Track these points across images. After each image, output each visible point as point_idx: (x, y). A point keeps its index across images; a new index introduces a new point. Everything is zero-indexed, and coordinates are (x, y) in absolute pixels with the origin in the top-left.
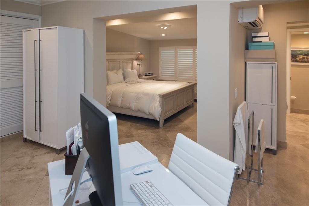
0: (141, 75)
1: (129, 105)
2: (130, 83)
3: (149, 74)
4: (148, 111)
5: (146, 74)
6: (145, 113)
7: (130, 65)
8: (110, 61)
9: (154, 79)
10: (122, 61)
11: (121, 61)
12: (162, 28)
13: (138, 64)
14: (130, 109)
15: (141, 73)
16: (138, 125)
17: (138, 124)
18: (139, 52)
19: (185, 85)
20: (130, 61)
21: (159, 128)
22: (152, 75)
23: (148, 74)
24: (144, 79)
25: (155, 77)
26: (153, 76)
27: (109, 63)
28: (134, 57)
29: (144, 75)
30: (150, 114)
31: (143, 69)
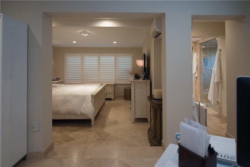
1: (57, 109)
3: (56, 78)
4: (80, 112)
5: (54, 79)
6: (76, 115)
12: (83, 34)
14: (57, 113)
16: (69, 128)
17: (67, 127)
21: (91, 127)
22: (59, 80)
24: (54, 83)
30: (82, 114)
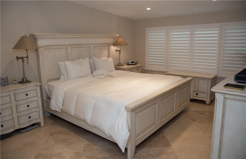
0: (121, 64)
2: (98, 77)
5: (128, 62)
7: (106, 52)
8: (73, 46)
9: (138, 69)
10: (94, 47)
11: (92, 46)
13: (116, 51)
15: (122, 62)
18: (118, 35)
19: (178, 81)
20: (106, 46)
22: (136, 64)
23: (130, 63)
24: (124, 69)
25: (139, 67)
26: (138, 65)
27: (73, 49)
28: (111, 41)
29: (125, 64)
31: (124, 56)
